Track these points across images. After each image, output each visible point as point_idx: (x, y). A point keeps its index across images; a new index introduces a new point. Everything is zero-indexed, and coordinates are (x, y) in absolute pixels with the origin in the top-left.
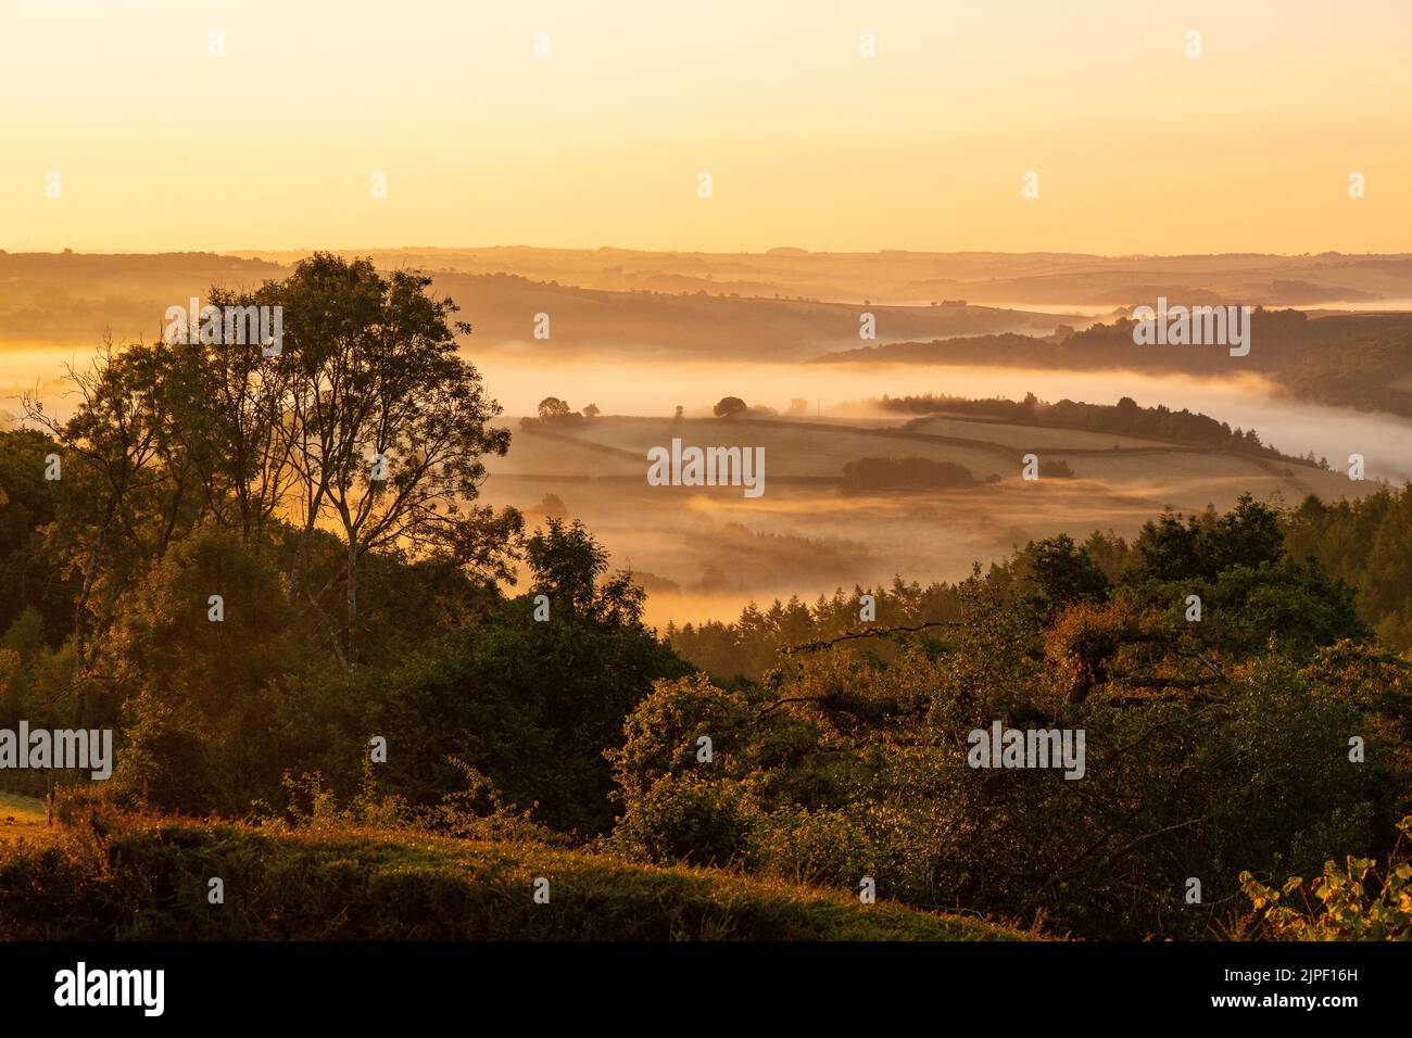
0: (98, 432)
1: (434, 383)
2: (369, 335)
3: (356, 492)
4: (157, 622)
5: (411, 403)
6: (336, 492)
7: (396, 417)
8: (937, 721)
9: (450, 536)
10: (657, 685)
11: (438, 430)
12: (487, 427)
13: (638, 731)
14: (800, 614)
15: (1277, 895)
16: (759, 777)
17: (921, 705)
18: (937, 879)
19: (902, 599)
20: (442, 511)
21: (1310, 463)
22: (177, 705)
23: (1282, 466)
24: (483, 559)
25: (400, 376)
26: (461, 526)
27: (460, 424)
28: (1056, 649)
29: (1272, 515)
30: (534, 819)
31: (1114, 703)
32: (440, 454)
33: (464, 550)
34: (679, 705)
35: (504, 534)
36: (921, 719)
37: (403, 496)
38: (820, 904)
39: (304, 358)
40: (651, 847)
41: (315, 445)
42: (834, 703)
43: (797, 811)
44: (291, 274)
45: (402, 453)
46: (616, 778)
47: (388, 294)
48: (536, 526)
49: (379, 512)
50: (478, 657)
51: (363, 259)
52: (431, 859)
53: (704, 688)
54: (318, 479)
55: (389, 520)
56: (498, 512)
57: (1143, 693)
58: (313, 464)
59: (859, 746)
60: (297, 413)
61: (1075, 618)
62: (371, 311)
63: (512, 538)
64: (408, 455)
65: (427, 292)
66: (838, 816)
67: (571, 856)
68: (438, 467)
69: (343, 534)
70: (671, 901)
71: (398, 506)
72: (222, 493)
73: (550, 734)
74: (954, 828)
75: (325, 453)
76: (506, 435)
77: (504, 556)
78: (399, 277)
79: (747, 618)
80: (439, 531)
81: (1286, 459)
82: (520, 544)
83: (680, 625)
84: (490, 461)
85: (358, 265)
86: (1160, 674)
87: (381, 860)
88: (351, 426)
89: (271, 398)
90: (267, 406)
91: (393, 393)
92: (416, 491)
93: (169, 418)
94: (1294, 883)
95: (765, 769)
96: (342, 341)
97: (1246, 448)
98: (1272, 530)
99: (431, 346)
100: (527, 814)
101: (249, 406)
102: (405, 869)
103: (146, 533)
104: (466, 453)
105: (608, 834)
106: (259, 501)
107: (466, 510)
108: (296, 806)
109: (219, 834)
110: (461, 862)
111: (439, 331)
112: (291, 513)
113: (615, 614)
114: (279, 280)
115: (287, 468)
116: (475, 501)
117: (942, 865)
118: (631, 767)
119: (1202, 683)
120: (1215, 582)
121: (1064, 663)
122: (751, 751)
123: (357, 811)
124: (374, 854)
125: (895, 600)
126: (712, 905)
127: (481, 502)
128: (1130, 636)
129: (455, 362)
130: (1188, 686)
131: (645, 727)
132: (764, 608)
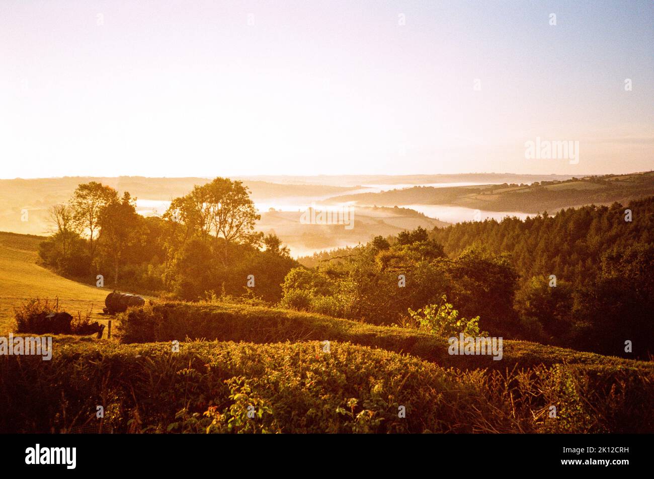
0: (170, 217)
1: (244, 205)
2: (229, 194)
3: (227, 228)
4: (183, 258)
5: (239, 209)
6: (222, 229)
7: (236, 212)
8: (351, 276)
9: (248, 238)
10: (292, 269)
11: (245, 215)
12: (256, 214)
13: (288, 280)
14: (326, 253)
15: (416, 313)
16: (314, 289)
17: (347, 273)
18: (352, 310)
19: (348, 250)
20: (246, 232)
21: (435, 219)
22: (187, 277)
23: (429, 220)
24: (255, 243)
25: (236, 203)
26: (250, 236)
27: (250, 213)
28: (377, 260)
29: (425, 231)
30: (262, 300)
31: (390, 272)
32: (246, 220)
33: (251, 241)
34: (296, 274)
35: (260, 237)
36: (347, 276)
37: (238, 229)
38: (312, 317)
39: (215, 200)
40: (289, 306)
41: (218, 218)
42: (330, 273)
43: (321, 296)
44: (212, 181)
45: (237, 220)
46: (283, 290)
47: (233, 186)
48: (266, 236)
49: (232, 233)
50: (254, 264)
51: (228, 178)
52: (225, 309)
53: (302, 270)
54: (219, 226)
55: (235, 235)
56: (258, 233)
57: (397, 269)
58: (217, 223)
59: (335, 282)
60: (214, 212)
61: (382, 253)
62: (230, 189)
63: (262, 238)
64: (238, 221)
65: (242, 185)
66: (331, 297)
67: (257, 308)
68: (245, 223)
69: (224, 237)
70: (278, 317)
71: (237, 232)
72: (198, 229)
73: (269, 281)
74: (356, 299)
75: (220, 220)
76: (260, 216)
77: (260, 242)
78: (236, 182)
79: (315, 255)
80: (246, 237)
81: (430, 218)
82: (263, 239)
83: (300, 257)
84: (256, 221)
85: (227, 179)
86: (400, 265)
87: (214, 309)
88: (226, 215)
89: (208, 209)
90: (207, 210)
91: (235, 207)
92: (240, 228)
93: (186, 213)
94: (420, 310)
95: (315, 287)
96: (223, 196)
97: (422, 216)
98: (425, 234)
99: (243, 197)
100: (260, 298)
101: (203, 210)
102: (219, 311)
103: (180, 239)
104: (251, 220)
105: (280, 302)
106: (206, 231)
107: (252, 232)
108: (209, 298)
109: (178, 304)
110: (232, 309)
111: (245, 193)
112: (213, 233)
113: (284, 254)
114: (209, 183)
115: (212, 224)
116: (253, 230)
117: (353, 308)
118: (286, 288)
119: (409, 267)
120: (412, 245)
121: (379, 263)
122: (312, 284)
123: (221, 299)
124: (213, 308)
125: (346, 251)
126: (287, 318)
127: (255, 231)
128: (393, 257)
129: (249, 200)
130: (406, 268)
131: (289, 279)
132: (318, 252)
